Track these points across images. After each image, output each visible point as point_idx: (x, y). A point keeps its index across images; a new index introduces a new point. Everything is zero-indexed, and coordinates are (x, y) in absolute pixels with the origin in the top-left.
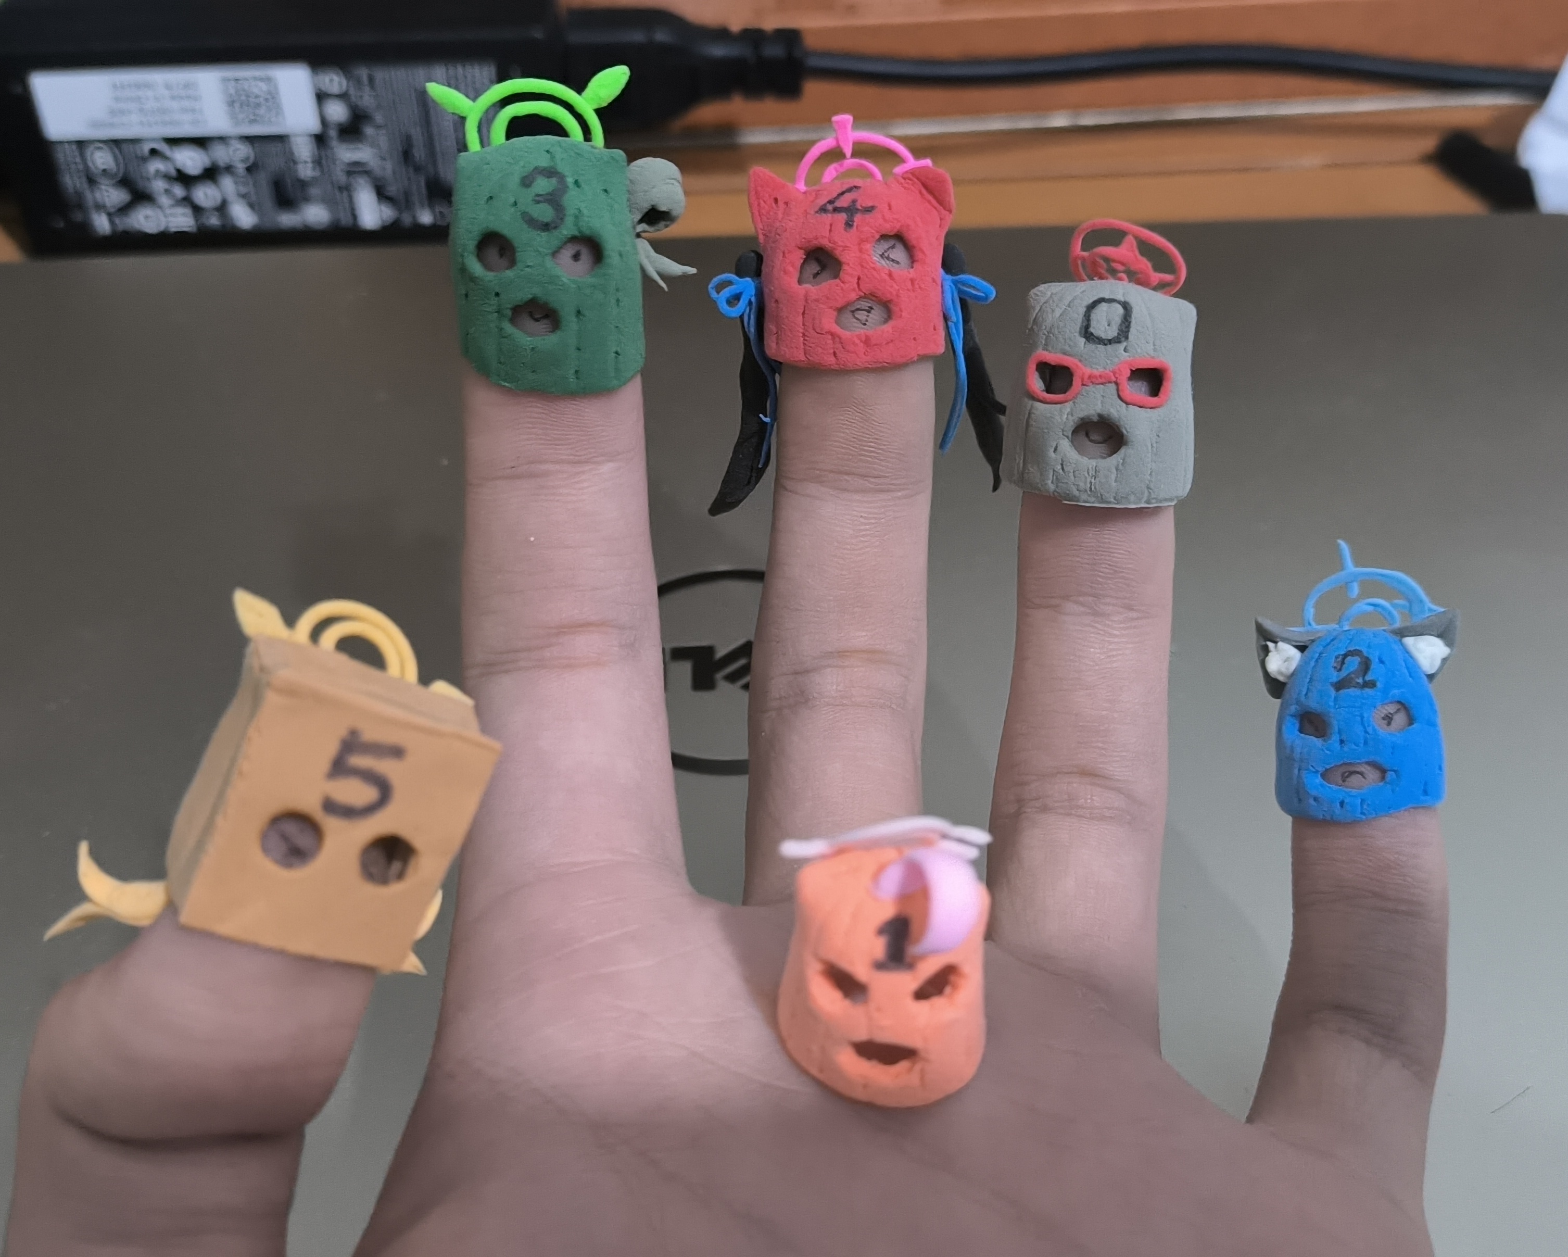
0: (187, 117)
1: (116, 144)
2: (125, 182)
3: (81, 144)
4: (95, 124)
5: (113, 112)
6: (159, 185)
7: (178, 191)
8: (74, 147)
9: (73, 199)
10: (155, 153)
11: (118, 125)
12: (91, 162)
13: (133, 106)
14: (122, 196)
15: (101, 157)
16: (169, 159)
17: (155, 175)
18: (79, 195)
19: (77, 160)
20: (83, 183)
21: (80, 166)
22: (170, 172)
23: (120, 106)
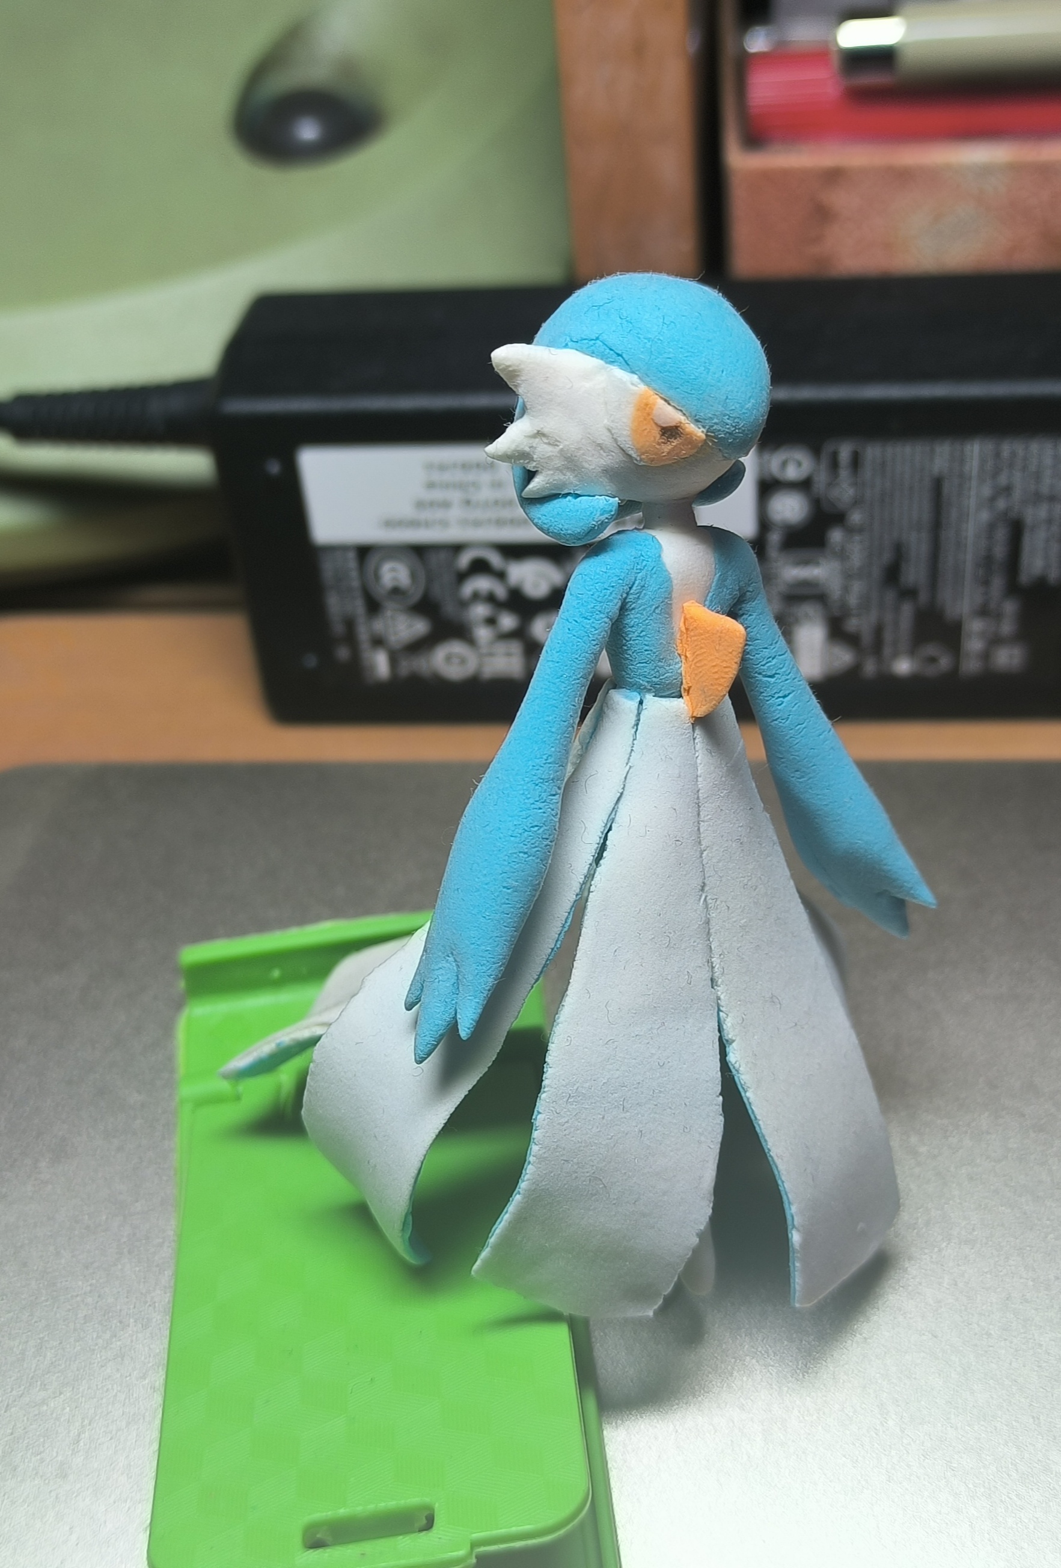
1: (419, 551)
2: (425, 607)
3: (364, 552)
4: (389, 524)
5: (420, 505)
6: (480, 611)
7: (508, 621)
8: (352, 555)
9: (338, 629)
10: (480, 567)
11: (427, 524)
12: (377, 577)
13: (455, 496)
14: (420, 627)
15: (393, 570)
16: (501, 575)
17: (476, 596)
18: (350, 624)
19: (354, 574)
20: (358, 607)
21: (356, 583)
22: (501, 592)
23: (438, 495)
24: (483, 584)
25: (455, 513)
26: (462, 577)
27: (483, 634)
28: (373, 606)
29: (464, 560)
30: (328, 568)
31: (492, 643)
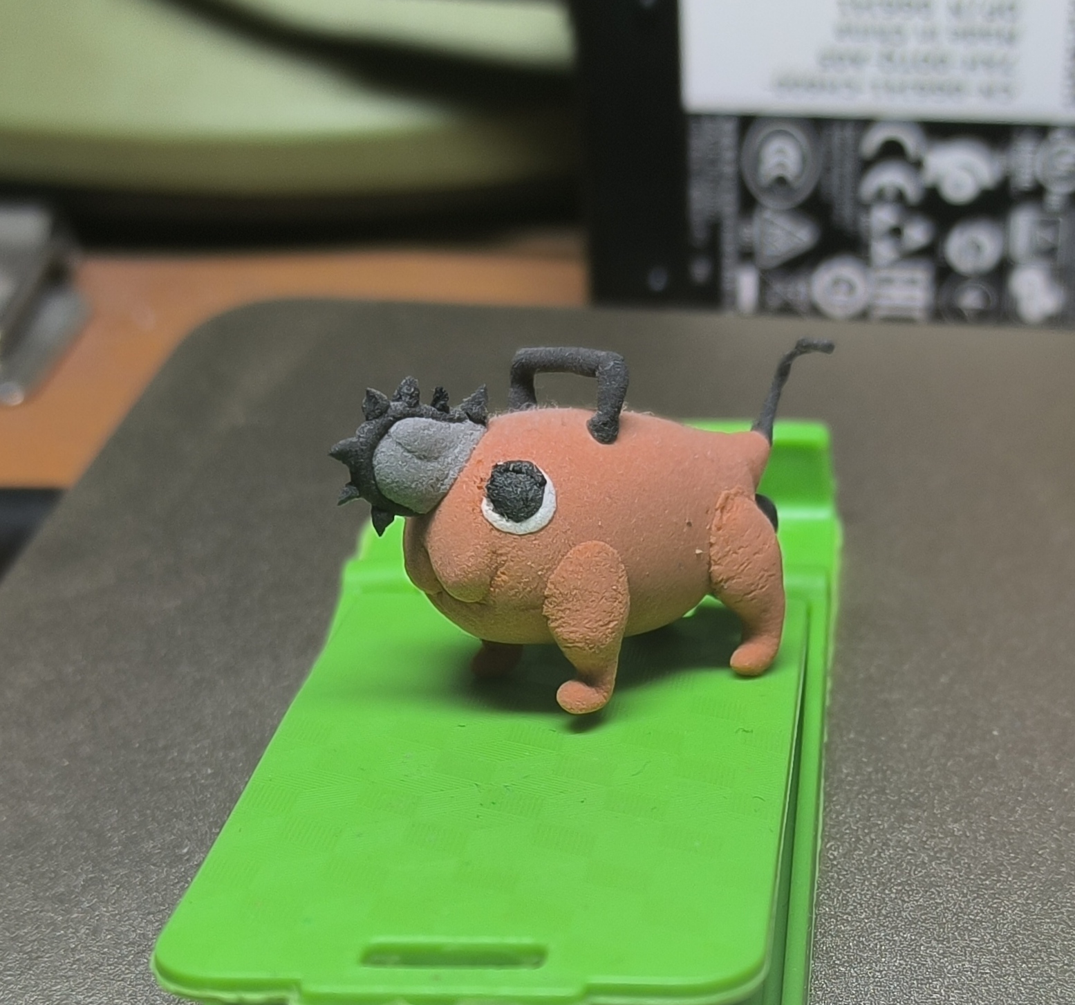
0: (980, 78)
1: (817, 125)
2: (814, 207)
3: (747, 123)
4: (786, 83)
6: (883, 217)
7: (917, 234)
8: (729, 128)
9: (699, 234)
10: (892, 151)
11: (833, 87)
12: (757, 160)
13: (873, 48)
14: (801, 236)
15: (781, 151)
16: (917, 165)
17: (880, 196)
18: (715, 228)
19: (729, 155)
20: (728, 203)
21: (729, 170)
22: (913, 192)
23: (850, 45)
24: (890, 177)
25: (871, 72)
26: (866, 165)
27: (883, 250)
28: (748, 203)
29: (874, 140)
30: (698, 145)
31: (893, 264)
